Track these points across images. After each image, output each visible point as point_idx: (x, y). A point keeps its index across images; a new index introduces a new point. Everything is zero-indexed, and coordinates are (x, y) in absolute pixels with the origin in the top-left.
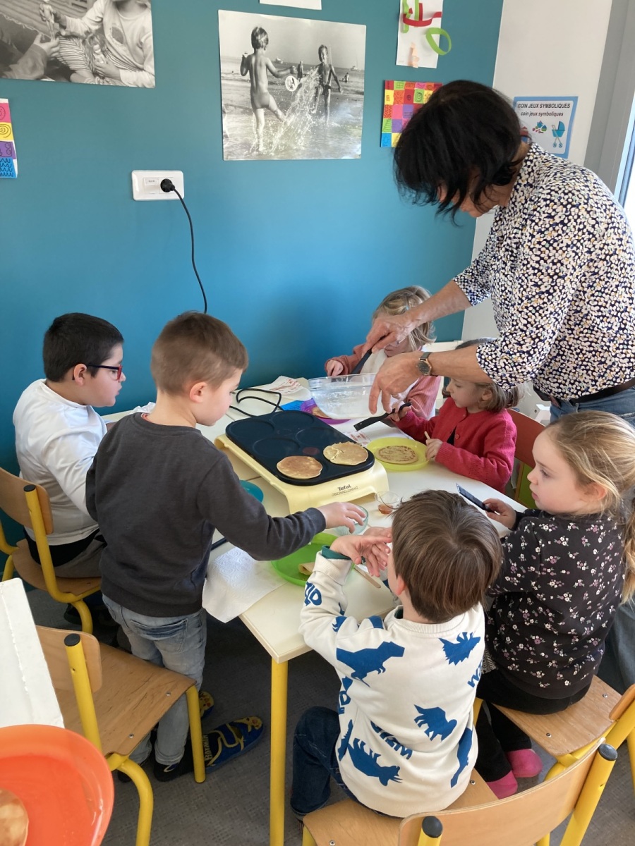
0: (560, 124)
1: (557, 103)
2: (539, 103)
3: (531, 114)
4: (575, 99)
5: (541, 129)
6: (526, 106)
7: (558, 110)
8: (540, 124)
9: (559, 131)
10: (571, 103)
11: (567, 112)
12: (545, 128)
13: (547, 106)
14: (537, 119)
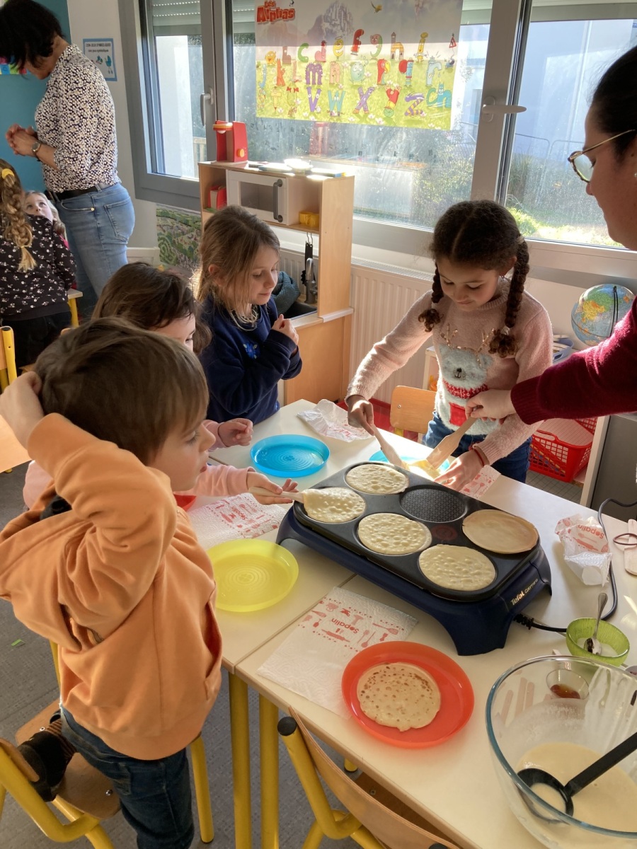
0: (108, 57)
1: (104, 43)
2: (96, 43)
3: (94, 51)
4: (112, 40)
5: (100, 61)
6: (89, 45)
7: (106, 48)
8: (99, 58)
9: (109, 63)
10: (110, 42)
11: (109, 48)
12: (102, 61)
13: (100, 45)
14: (97, 54)
